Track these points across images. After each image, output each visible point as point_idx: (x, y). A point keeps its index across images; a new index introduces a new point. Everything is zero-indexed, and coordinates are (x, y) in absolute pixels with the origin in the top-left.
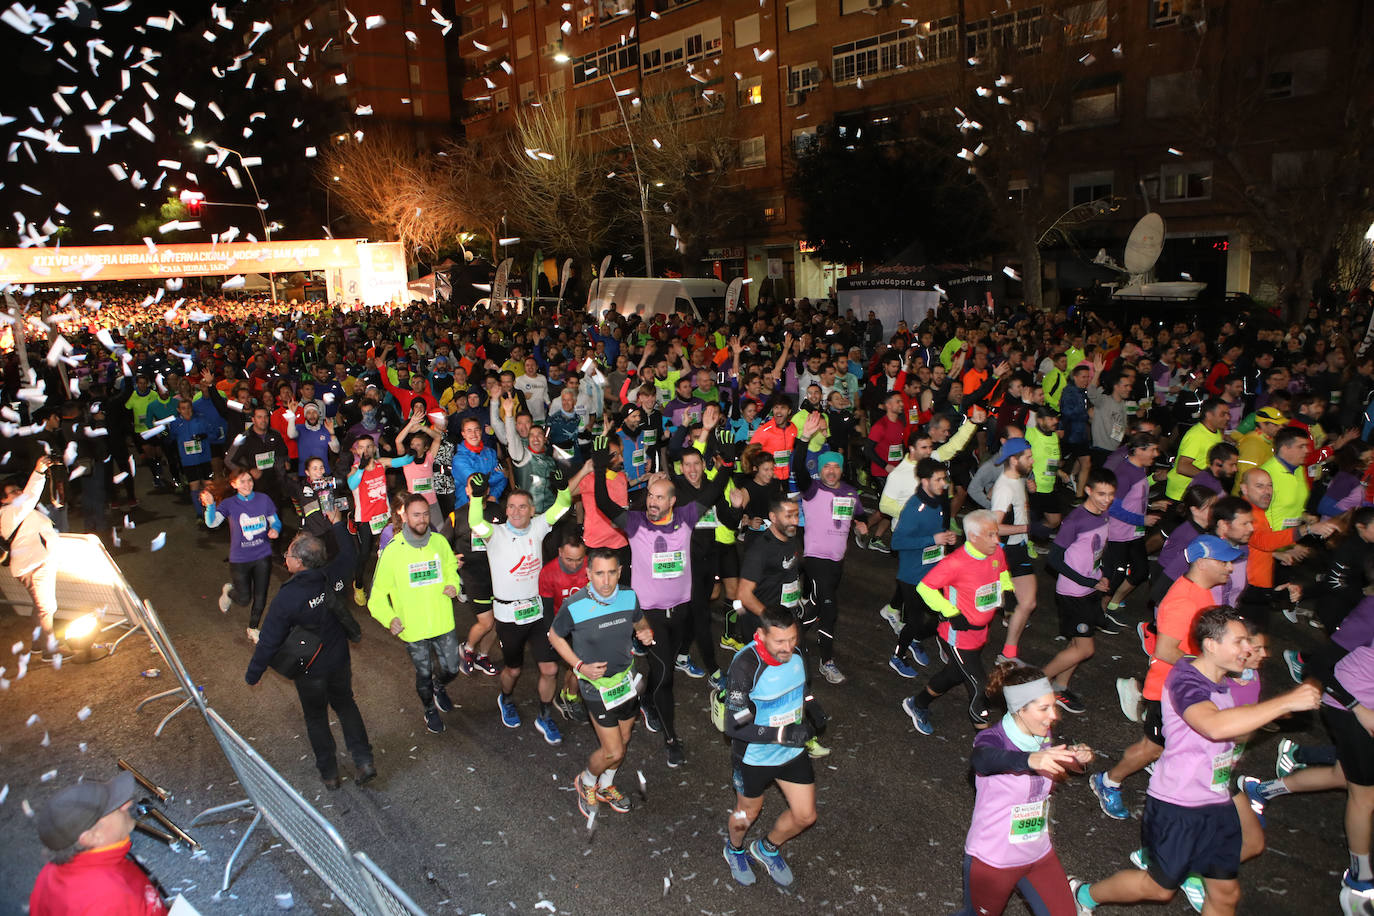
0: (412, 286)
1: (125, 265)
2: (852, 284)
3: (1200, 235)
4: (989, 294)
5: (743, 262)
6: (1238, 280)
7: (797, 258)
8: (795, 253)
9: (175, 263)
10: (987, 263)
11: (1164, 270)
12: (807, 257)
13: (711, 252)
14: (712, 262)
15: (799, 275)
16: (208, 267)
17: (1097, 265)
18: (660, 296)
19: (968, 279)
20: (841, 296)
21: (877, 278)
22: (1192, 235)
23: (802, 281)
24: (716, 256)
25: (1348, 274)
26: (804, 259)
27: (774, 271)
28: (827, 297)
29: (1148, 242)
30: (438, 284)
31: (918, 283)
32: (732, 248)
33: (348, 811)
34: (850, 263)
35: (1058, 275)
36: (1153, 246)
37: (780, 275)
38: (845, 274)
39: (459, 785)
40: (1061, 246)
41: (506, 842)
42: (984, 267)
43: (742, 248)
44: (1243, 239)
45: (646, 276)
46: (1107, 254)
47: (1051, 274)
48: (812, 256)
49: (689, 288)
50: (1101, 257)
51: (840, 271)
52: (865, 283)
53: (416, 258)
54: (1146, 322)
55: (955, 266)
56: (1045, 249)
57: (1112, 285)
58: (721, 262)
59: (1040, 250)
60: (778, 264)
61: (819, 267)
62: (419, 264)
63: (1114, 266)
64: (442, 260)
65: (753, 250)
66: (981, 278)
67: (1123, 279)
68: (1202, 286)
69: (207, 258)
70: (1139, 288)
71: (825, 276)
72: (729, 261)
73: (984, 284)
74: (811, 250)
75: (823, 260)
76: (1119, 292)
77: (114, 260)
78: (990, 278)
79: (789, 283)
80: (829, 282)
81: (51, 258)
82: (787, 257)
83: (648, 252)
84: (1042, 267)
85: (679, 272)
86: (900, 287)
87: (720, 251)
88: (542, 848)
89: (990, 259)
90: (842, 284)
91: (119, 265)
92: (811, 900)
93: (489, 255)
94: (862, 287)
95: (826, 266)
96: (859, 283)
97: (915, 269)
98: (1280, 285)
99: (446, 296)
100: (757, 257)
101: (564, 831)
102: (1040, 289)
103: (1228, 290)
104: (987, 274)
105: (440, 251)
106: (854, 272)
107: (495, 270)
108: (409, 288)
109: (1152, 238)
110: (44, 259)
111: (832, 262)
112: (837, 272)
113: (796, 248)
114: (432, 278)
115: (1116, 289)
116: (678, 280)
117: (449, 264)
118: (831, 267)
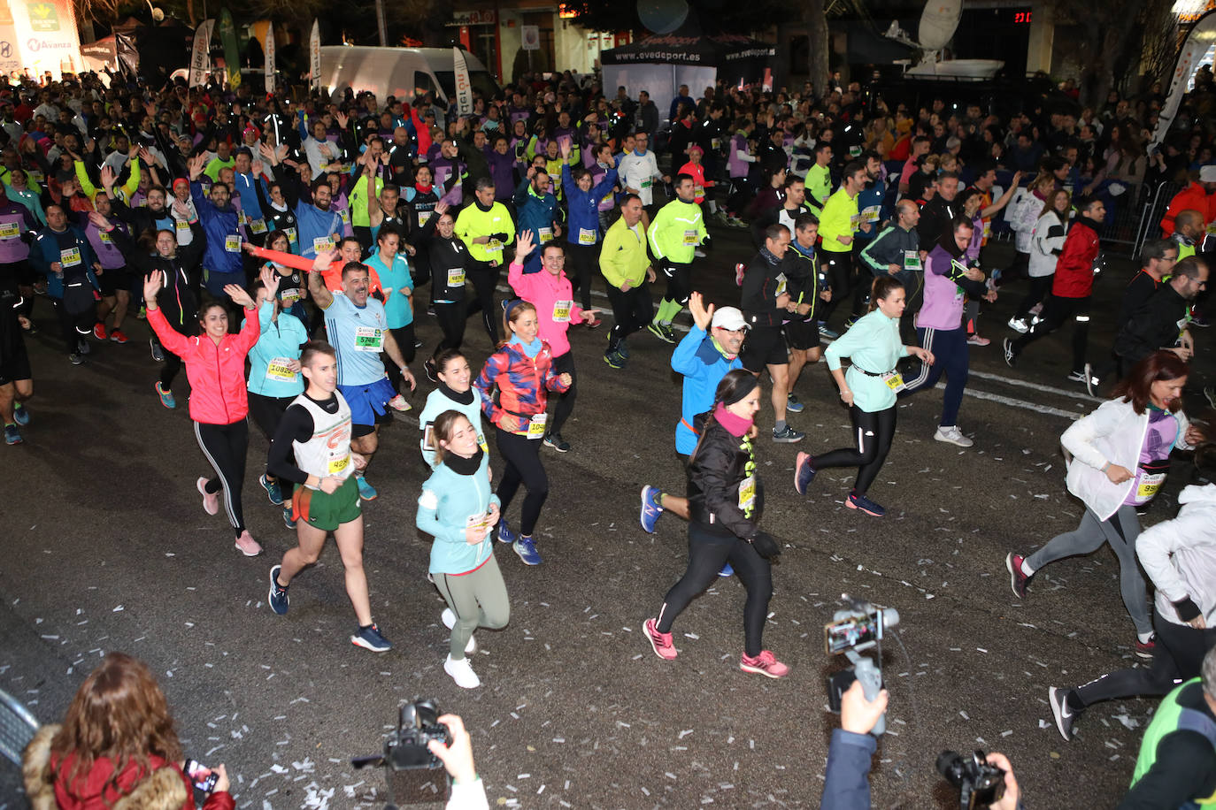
0: (86, 50)
2: (618, 57)
3: (1002, 5)
4: (768, 71)
5: (494, 29)
6: (1039, 59)
7: (557, 25)
8: (555, 17)
10: (772, 34)
11: (960, 46)
12: (568, 23)
13: (457, 15)
14: (459, 28)
15: (560, 45)
17: (890, 39)
18: (396, 68)
19: (748, 53)
20: (606, 70)
21: (644, 51)
22: (994, 5)
23: (564, 51)
24: (462, 19)
25: (1150, 52)
26: (565, 27)
27: (530, 40)
28: (592, 72)
29: (944, 13)
30: (120, 49)
31: (692, 57)
32: (482, 13)
33: (43, 682)
34: (618, 32)
35: (849, 47)
36: (950, 18)
37: (536, 45)
38: (612, 45)
39: (176, 643)
40: (851, 16)
41: (234, 702)
42: (768, 39)
43: (493, 12)
44: (1047, 12)
45: (378, 44)
46: (900, 26)
47: (841, 47)
48: (573, 21)
49: (430, 60)
50: (894, 30)
51: (606, 41)
52: (632, 56)
53: (88, 16)
54: (938, 105)
55: (733, 38)
56: (832, 18)
57: (905, 62)
58: (470, 28)
59: (827, 19)
60: (535, 30)
61: (583, 36)
62: (94, 22)
63: (908, 41)
64: (124, 17)
65: (505, 14)
66: (763, 52)
67: (916, 55)
68: (1000, 65)
70: (932, 67)
71: (590, 47)
72: (476, 27)
73: (766, 58)
74: (571, 15)
75: (588, 27)
76: (912, 71)
78: (772, 52)
79: (547, 55)
80: (594, 54)
82: (544, 22)
83: (380, 14)
84: (831, 39)
85: (418, 41)
86: (672, 62)
87: (467, 15)
88: (275, 706)
89: (774, 29)
90: (606, 57)
92: (571, 740)
93: (184, 14)
94: (629, 61)
95: (590, 35)
96: (625, 56)
97: (688, 41)
98: (1080, 64)
99: (133, 64)
100: (510, 23)
101: (300, 684)
102: (828, 64)
103: (1028, 70)
104: (770, 48)
105: (120, 6)
106: (623, 42)
107: (193, 33)
108: (83, 53)
109: (948, 10)
111: (596, 30)
112: (603, 42)
113: (555, 10)
114: (113, 40)
115: (908, 67)
116: (416, 50)
117: (133, 23)
118: (596, 35)
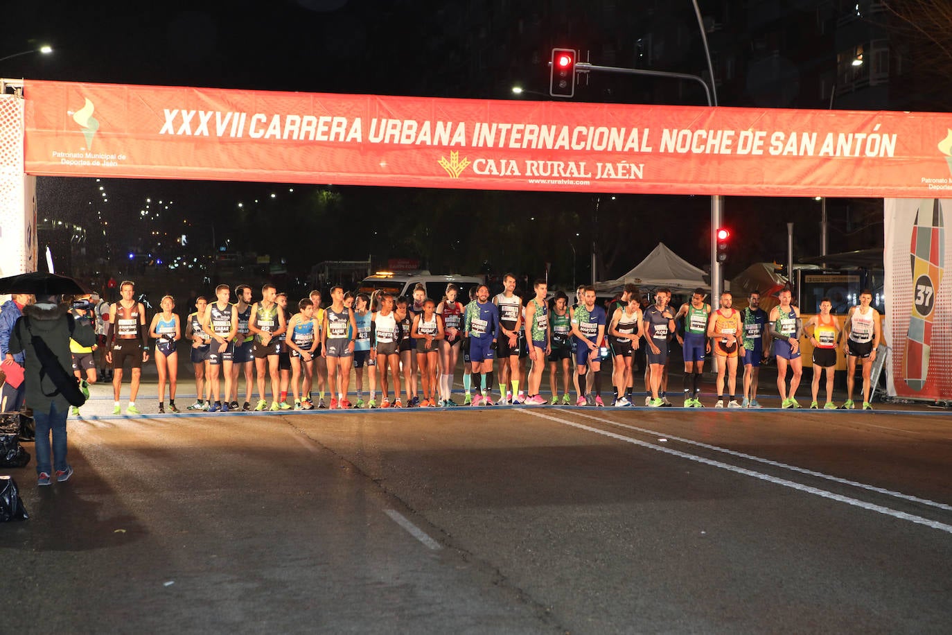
1: (381, 149)
9: (508, 152)
16: (591, 169)
69: (592, 143)
77: (356, 134)
81: (204, 118)
91: (365, 148)
110: (187, 117)
